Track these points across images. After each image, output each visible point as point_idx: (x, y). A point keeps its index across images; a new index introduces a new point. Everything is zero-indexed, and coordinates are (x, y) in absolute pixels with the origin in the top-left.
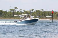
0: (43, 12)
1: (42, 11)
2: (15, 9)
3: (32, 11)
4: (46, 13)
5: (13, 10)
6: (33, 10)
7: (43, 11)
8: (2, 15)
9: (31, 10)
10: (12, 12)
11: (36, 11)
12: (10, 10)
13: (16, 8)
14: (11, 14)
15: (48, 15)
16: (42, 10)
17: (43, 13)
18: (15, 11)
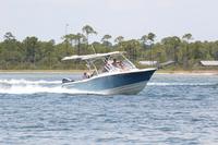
0: (189, 46)
1: (186, 39)
2: (85, 34)
3: (148, 42)
4: (200, 49)
5: (78, 37)
6: (151, 36)
7: (190, 41)
8: (37, 56)
9: (144, 38)
10: (74, 45)
11: (165, 39)
12: (67, 36)
13: (88, 29)
15: (208, 56)
16: (188, 36)
17: (191, 50)
18: (85, 40)
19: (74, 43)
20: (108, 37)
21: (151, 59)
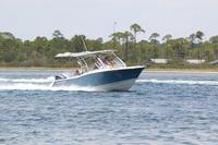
2: (133, 32)
5: (126, 35)
12: (114, 35)
13: (136, 27)
18: (133, 38)
19: (122, 41)
20: (156, 35)
21: (199, 58)
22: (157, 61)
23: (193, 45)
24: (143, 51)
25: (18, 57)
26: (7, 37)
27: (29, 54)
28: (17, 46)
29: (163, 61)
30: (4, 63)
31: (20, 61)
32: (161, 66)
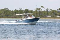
5: (39, 9)
12: (36, 9)
13: (42, 7)
14: (37, 14)
18: (41, 10)
19: (38, 11)
20: (48, 9)
22: (48, 16)
23: (58, 12)
24: (44, 13)
25: (10, 15)
26: (7, 10)
27: (13, 14)
28: (10, 12)
29: (50, 16)
30: (6, 17)
31: (10, 16)
32: (49, 18)
